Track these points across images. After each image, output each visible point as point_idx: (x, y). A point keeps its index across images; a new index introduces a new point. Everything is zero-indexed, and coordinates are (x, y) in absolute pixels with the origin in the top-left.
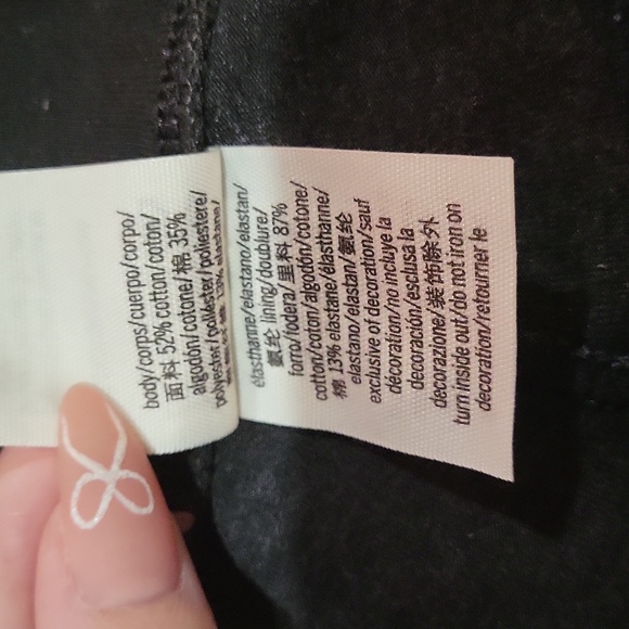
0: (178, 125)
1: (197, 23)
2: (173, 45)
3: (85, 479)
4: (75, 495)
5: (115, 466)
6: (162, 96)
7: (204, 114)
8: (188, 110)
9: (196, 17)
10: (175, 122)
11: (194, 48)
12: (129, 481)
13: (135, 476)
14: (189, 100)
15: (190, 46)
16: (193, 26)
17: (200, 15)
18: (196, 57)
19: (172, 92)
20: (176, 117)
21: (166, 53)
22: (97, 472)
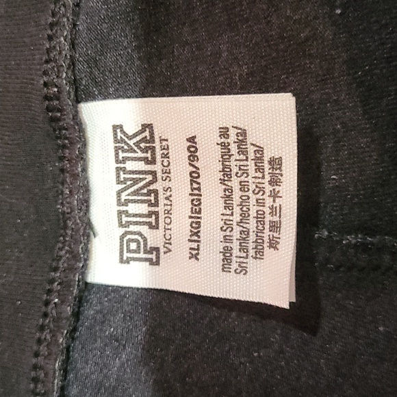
0: (58, 91)
1: (66, 23)
2: (50, 38)
6: (45, 73)
7: (75, 84)
8: (64, 82)
9: (65, 20)
10: (56, 90)
11: (65, 40)
14: (64, 75)
15: (62, 39)
16: (64, 25)
17: (68, 18)
18: (67, 47)
19: (52, 70)
20: (56, 86)
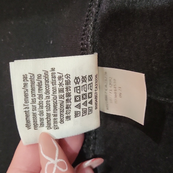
0: (86, 47)
2: (86, 26)
3: (49, 163)
4: (46, 168)
5: (56, 158)
6: (82, 39)
7: (93, 44)
8: (89, 43)
10: (86, 46)
11: (91, 26)
12: (61, 162)
13: (62, 160)
14: (89, 40)
16: (91, 20)
17: (93, 17)
18: (91, 29)
19: (85, 38)
21: (84, 28)
22: (51, 161)
